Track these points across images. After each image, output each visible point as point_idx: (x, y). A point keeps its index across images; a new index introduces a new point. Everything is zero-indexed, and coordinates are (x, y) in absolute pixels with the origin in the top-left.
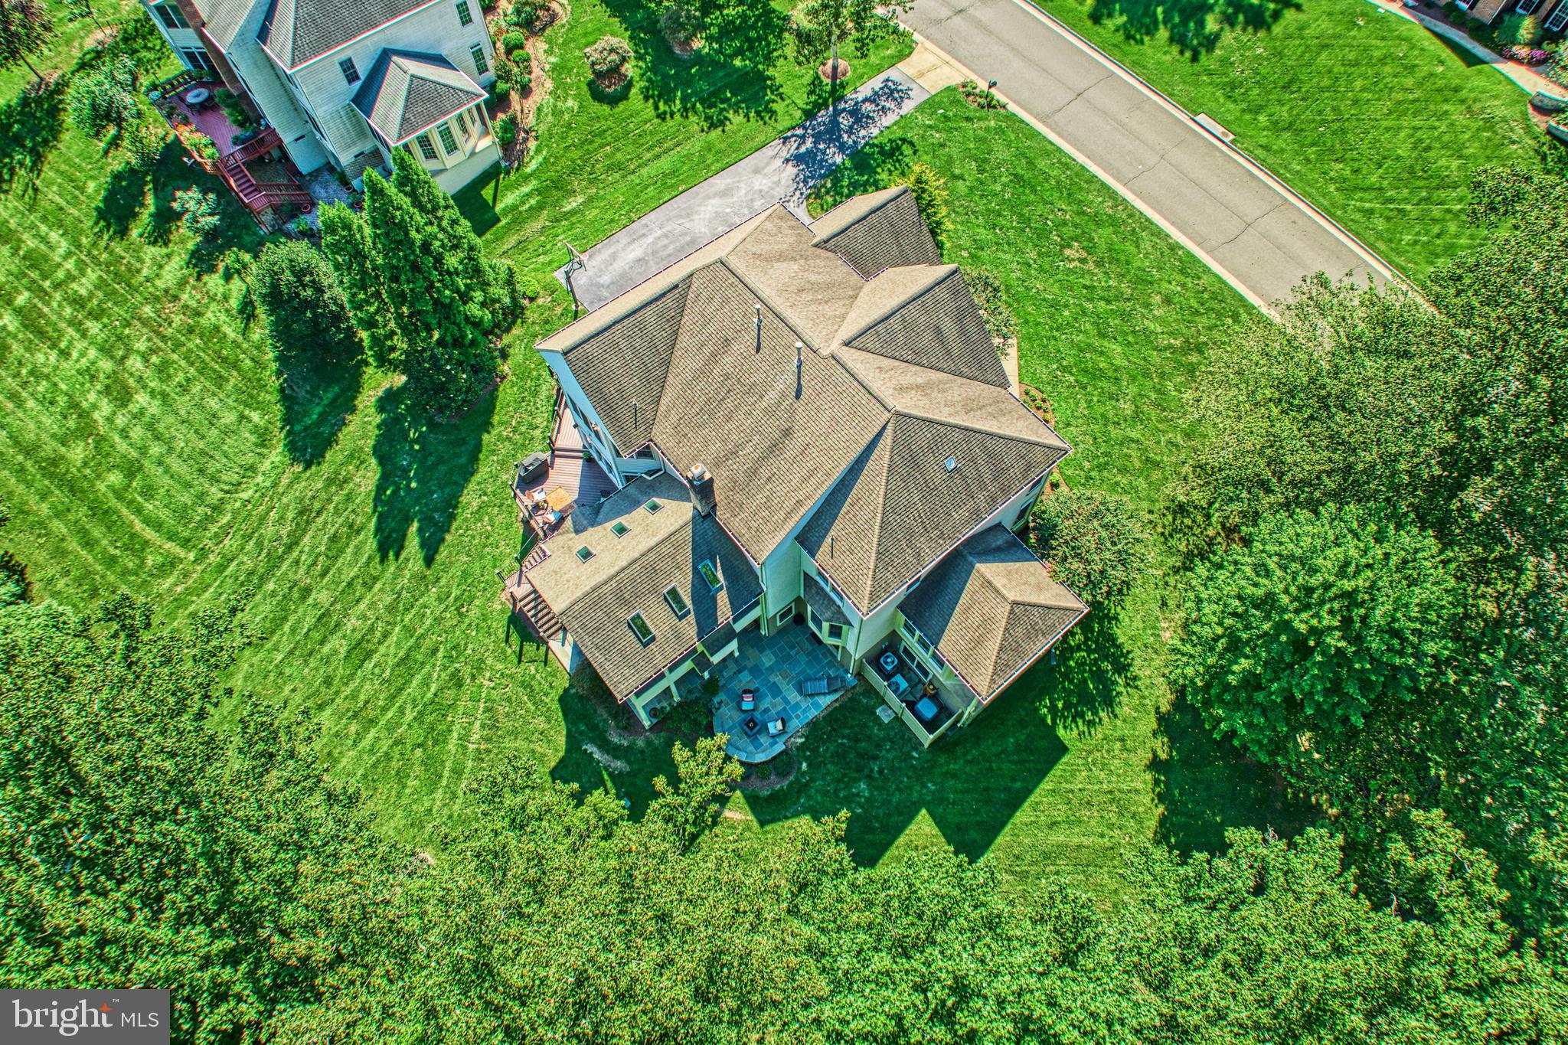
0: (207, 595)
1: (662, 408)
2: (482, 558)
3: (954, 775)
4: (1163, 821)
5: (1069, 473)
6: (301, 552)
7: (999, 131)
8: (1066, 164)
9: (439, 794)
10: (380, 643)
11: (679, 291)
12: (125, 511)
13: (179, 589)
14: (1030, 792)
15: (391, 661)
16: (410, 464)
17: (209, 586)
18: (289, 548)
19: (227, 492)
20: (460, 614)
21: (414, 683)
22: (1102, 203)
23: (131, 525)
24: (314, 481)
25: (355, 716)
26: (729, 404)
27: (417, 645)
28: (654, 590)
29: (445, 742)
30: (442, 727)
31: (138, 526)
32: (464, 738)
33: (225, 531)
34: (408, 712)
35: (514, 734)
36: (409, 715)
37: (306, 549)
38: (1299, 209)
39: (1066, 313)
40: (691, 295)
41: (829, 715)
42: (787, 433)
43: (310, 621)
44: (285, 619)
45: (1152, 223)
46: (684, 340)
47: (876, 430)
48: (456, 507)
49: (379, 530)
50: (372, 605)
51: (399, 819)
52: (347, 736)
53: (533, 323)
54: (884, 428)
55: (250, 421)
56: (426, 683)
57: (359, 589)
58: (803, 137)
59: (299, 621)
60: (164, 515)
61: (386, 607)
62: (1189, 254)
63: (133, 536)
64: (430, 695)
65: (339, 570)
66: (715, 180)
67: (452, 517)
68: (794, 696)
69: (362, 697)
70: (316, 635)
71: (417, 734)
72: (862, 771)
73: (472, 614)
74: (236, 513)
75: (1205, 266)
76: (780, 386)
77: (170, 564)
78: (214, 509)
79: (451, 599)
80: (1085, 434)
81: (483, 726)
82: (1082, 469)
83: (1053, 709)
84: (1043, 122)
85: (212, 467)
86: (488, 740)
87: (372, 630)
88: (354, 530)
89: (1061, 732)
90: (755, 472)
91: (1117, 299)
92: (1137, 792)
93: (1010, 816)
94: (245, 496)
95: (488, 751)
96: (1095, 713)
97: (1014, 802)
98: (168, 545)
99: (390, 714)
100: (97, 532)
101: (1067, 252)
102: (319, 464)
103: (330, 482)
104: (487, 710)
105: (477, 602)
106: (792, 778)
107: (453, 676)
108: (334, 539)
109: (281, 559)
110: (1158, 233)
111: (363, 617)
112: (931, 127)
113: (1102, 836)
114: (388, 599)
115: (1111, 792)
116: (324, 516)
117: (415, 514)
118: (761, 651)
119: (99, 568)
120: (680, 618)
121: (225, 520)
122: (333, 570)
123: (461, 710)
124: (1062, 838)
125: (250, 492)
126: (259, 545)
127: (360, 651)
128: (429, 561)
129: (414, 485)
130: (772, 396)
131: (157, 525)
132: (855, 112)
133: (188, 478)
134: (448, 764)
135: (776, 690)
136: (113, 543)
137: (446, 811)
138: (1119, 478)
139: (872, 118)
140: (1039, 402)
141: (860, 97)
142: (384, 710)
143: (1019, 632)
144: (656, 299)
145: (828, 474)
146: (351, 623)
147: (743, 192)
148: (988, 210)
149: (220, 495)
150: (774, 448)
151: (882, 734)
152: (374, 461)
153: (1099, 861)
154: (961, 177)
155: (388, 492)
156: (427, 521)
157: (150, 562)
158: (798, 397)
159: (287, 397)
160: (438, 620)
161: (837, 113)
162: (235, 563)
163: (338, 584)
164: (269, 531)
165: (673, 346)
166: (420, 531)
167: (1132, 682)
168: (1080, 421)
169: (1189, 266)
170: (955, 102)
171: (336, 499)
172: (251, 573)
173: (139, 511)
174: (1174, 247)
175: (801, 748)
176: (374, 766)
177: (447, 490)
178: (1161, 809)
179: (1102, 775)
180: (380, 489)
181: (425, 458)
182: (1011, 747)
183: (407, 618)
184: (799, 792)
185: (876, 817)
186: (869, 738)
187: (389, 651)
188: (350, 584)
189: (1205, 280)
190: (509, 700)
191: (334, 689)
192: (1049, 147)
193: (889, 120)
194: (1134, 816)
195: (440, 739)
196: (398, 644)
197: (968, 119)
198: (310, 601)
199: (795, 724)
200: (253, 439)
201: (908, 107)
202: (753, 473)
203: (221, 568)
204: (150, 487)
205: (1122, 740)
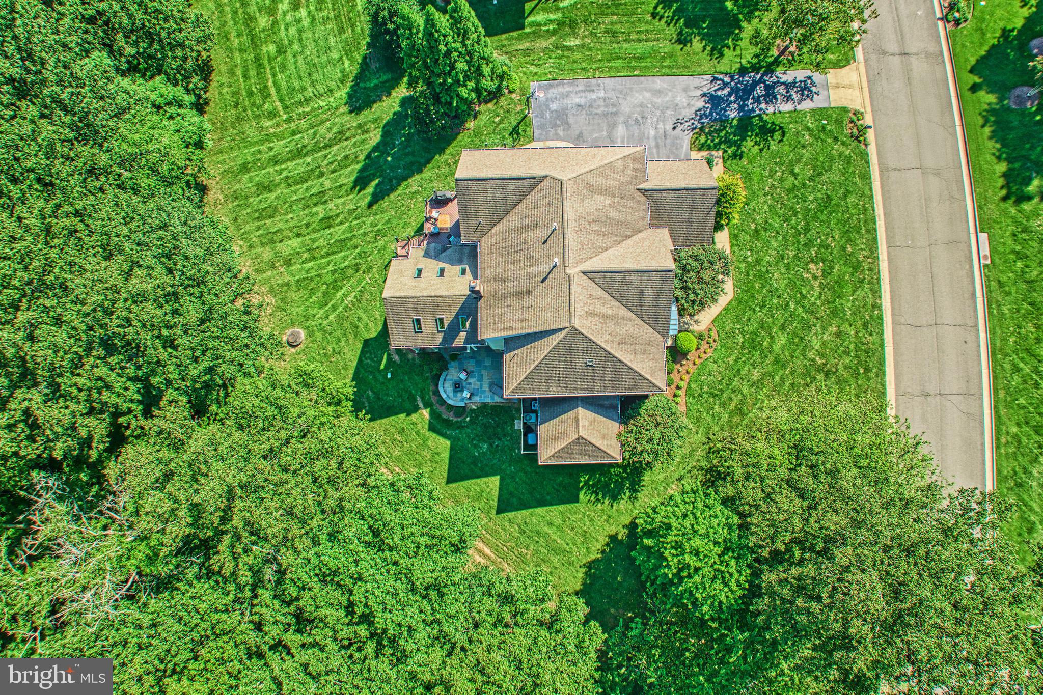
0: (281, 143)
1: (493, 231)
2: (401, 219)
3: (525, 473)
4: (596, 561)
5: (693, 386)
6: (330, 153)
7: (848, 161)
8: (867, 211)
9: (322, 312)
10: (337, 225)
11: (534, 182)
12: (268, 71)
13: (272, 131)
14: (551, 505)
15: (337, 237)
17: (284, 138)
18: (326, 147)
19: (315, 95)
20: (376, 239)
21: (340, 255)
22: (862, 249)
23: (267, 80)
24: (353, 121)
25: (309, 250)
26: (518, 256)
27: (350, 239)
28: (433, 313)
29: (337, 291)
30: (339, 284)
31: (270, 84)
32: (345, 296)
33: (304, 115)
34: (331, 265)
35: (365, 311)
36: (330, 268)
37: (333, 153)
38: (978, 337)
39: (775, 301)
40: (539, 187)
41: (495, 406)
42: (529, 293)
43: (315, 190)
44: (306, 181)
45: (878, 283)
46: (521, 207)
47: (560, 327)
50: (344, 204)
51: (300, 310)
52: (301, 257)
53: (502, 107)
54: (564, 329)
55: (343, 64)
56: (344, 259)
57: (343, 192)
58: (725, 85)
59: (312, 186)
60: (283, 85)
61: (349, 210)
62: (880, 317)
63: (266, 87)
64: (343, 265)
65: (340, 176)
66: (658, 80)
68: (486, 387)
69: (316, 244)
70: (315, 200)
71: (329, 278)
72: (490, 440)
73: (380, 242)
74: (313, 110)
75: (882, 331)
76: (541, 268)
77: (273, 114)
78: (306, 100)
79: (376, 228)
80: (720, 373)
81: (355, 297)
82: (701, 389)
83: (586, 483)
84: (881, 171)
85: (315, 76)
86: (354, 305)
87: (337, 215)
88: (356, 160)
89: (582, 494)
90: (506, 297)
91: (812, 313)
92: (598, 541)
93: (536, 507)
94: (322, 104)
95: (351, 309)
96: (604, 497)
97: (542, 503)
98: (278, 103)
99: (323, 261)
100: (252, 73)
101: (811, 266)
102: (357, 114)
103: (360, 126)
104: (360, 291)
105: (386, 239)
106: (459, 419)
107: (357, 265)
108: (346, 157)
109: (320, 149)
110: (876, 292)
111: (337, 206)
112: (808, 129)
113: (568, 544)
114: (352, 207)
115: (586, 532)
116: (348, 142)
117: (380, 175)
118: (488, 356)
119: (244, 93)
120: (439, 332)
121: (307, 109)
122: (337, 173)
123: (351, 282)
124: (550, 532)
125: (324, 104)
126: (315, 134)
127: (327, 222)
128: (371, 205)
129: (389, 159)
130: (535, 270)
131: (278, 90)
132: (770, 88)
133: (303, 74)
134: (333, 302)
135: (481, 379)
136: (255, 84)
137: (320, 321)
138: (716, 407)
139: (776, 99)
140: (711, 340)
141: (784, 78)
142: (322, 257)
143: (576, 449)
144: (520, 179)
145: (529, 327)
146: (331, 205)
147: (667, 99)
148: (791, 208)
149: (311, 94)
150: (519, 294)
151: (510, 432)
152: (381, 132)
153: (558, 552)
154: (795, 176)
155: (376, 155)
156: (382, 183)
157: (266, 106)
158: (543, 281)
159: (365, 64)
160: (365, 234)
161: (761, 81)
162: (300, 136)
163: (336, 182)
164: (322, 130)
165: (516, 205)
167: (633, 499)
168: (724, 365)
169: (873, 324)
170: (839, 122)
171: (357, 137)
172: (305, 146)
173: (274, 75)
174: (877, 306)
175: (472, 411)
176: (304, 279)
177: (406, 172)
178: (599, 556)
179: (588, 523)
180: (373, 150)
181: (406, 147)
182: (558, 481)
183: (354, 222)
184: (458, 428)
185: (481, 462)
186: (503, 429)
187: (338, 232)
188: (340, 186)
189: (874, 338)
190: (372, 294)
191: (308, 231)
192: (867, 192)
193: (788, 107)
194: (588, 548)
195: (337, 288)
196: (344, 232)
197: (836, 139)
198: (321, 180)
199: (477, 399)
200: (340, 75)
201: (807, 105)
202: (505, 297)
203: (294, 133)
204: (284, 66)
205: (609, 517)
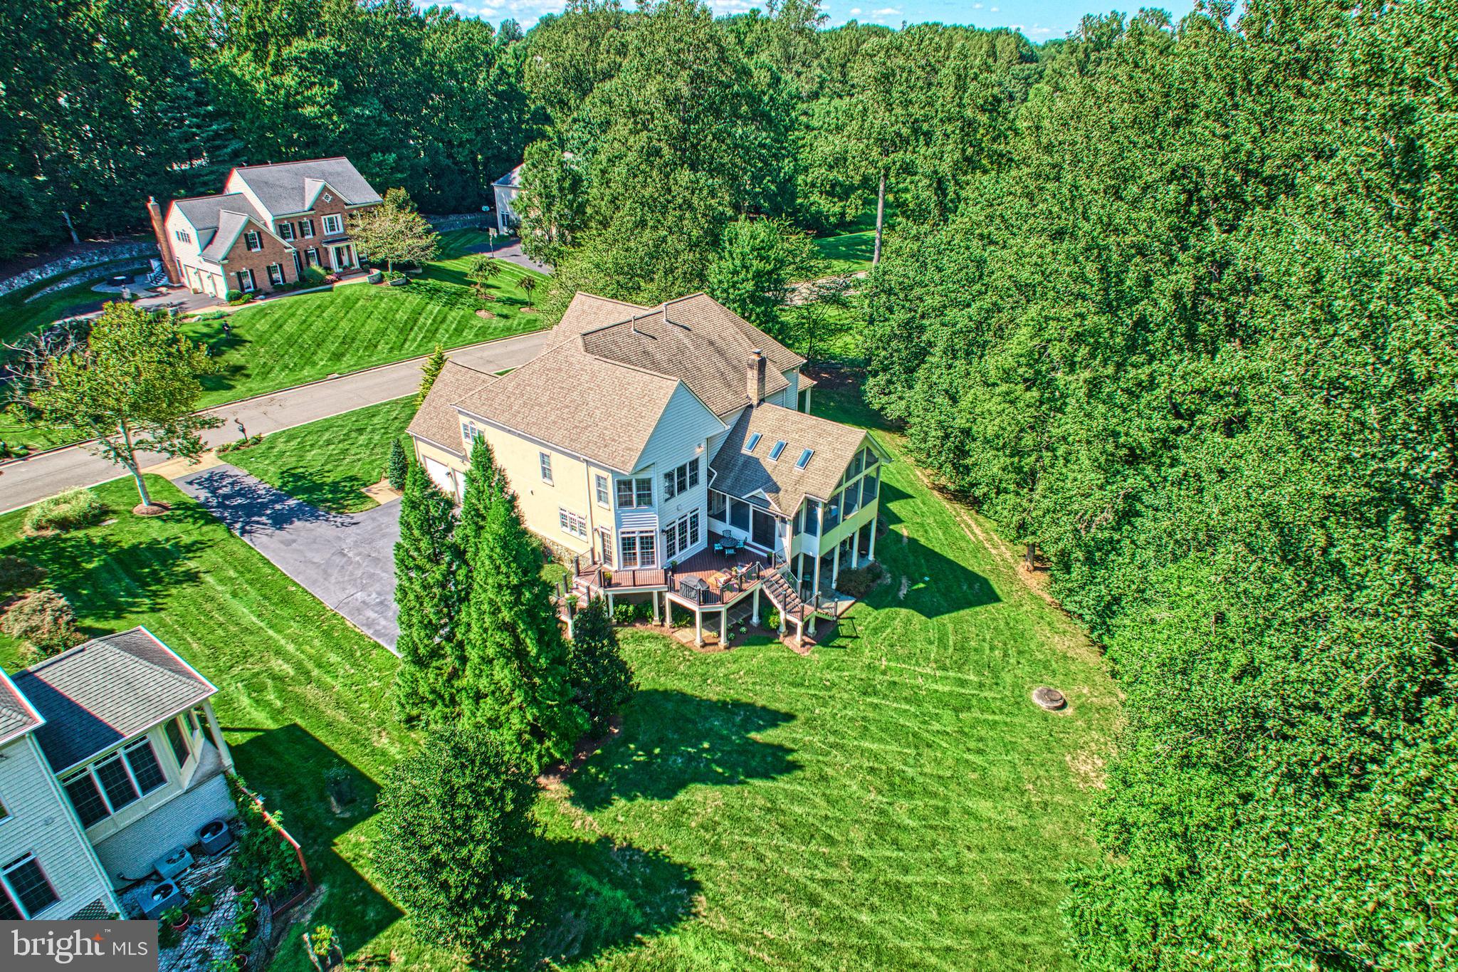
6: (812, 879)
16: (681, 755)
18: (812, 898)
20: (832, 686)
21: (908, 723)
37: (808, 873)
42: (711, 343)
48: (725, 703)
49: (766, 776)
56: (904, 712)
64: (911, 708)
67: (737, 704)
73: (829, 676)
76: (682, 336)
79: (820, 694)
81: (918, 664)
86: (926, 660)
102: (692, 870)
104: (904, 661)
107: (888, 689)
109: (828, 908)
117: (742, 737)
122: (825, 828)
123: (914, 681)
128: (789, 717)
129: (706, 745)
150: (720, 352)
152: (681, 796)
155: (720, 770)
156: (747, 725)
160: (844, 704)
166: (759, 729)
177: (707, 713)
180: (718, 780)
181: (670, 740)
183: (851, 734)
190: (890, 645)
